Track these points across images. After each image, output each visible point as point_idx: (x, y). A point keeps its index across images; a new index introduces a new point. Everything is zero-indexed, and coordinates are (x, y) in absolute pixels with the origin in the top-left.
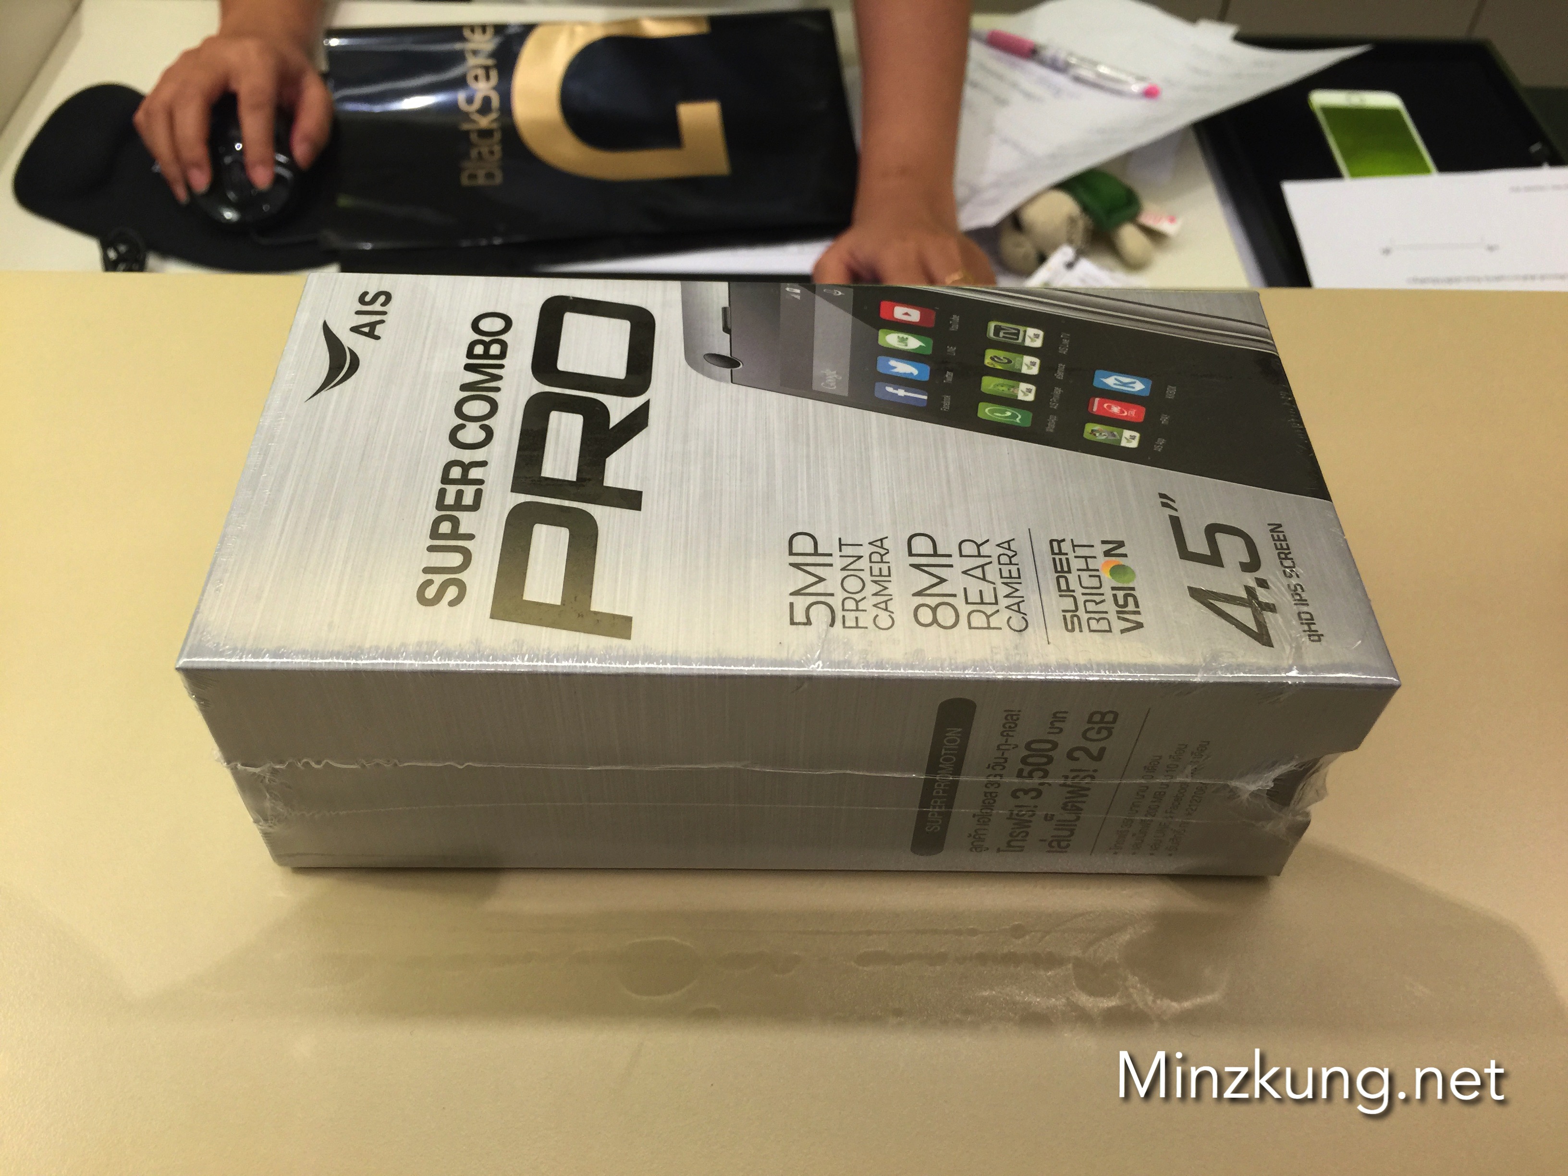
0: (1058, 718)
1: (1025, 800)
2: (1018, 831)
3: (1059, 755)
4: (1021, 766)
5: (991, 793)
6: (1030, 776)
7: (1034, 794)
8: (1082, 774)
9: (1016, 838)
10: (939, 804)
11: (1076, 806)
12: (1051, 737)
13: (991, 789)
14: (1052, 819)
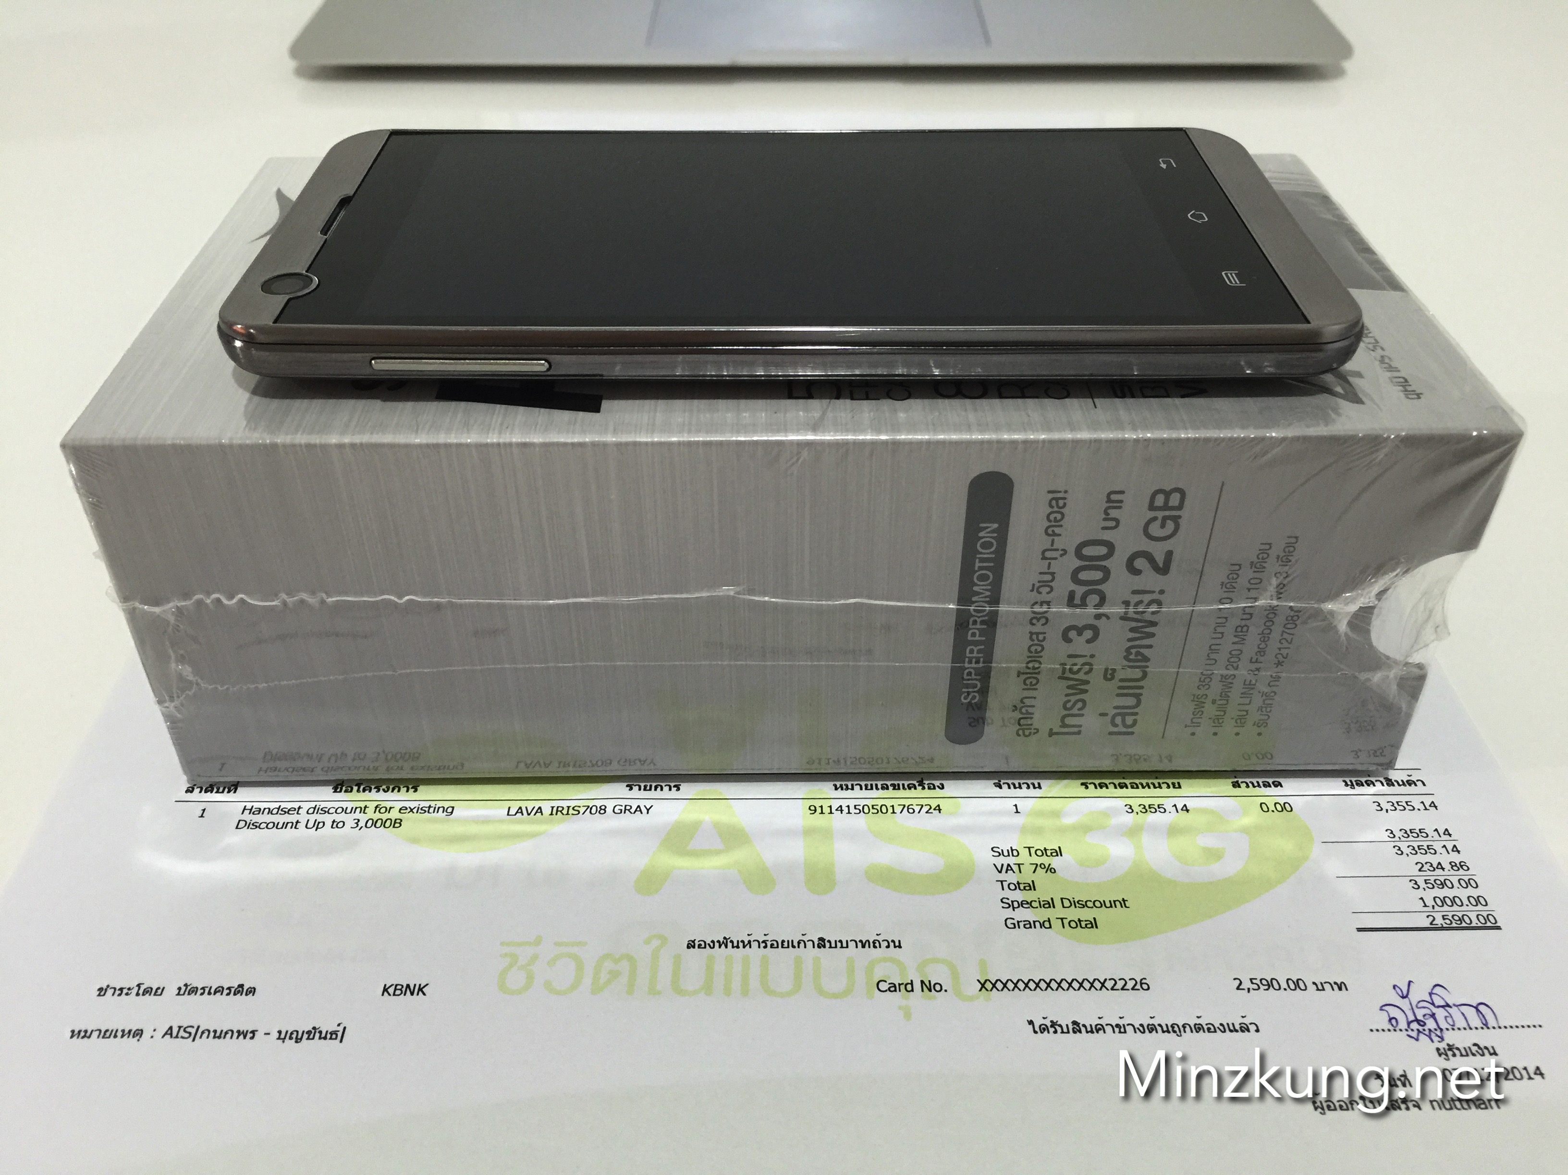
0: (1113, 500)
1: (1079, 644)
2: (1073, 699)
3: (1118, 564)
4: (1073, 587)
5: (1037, 634)
6: (1083, 604)
7: (1088, 634)
8: (1147, 598)
9: (1071, 712)
10: (975, 655)
11: (1142, 655)
12: (1107, 536)
13: (1038, 628)
14: (1113, 678)
